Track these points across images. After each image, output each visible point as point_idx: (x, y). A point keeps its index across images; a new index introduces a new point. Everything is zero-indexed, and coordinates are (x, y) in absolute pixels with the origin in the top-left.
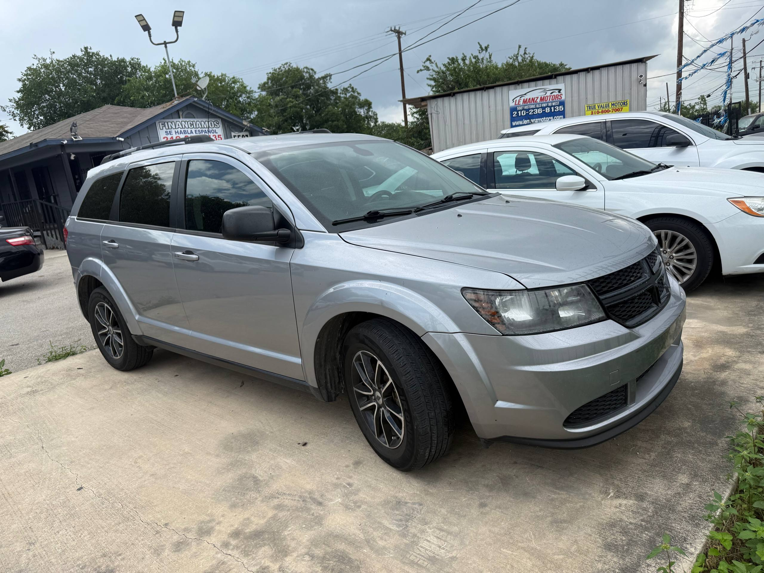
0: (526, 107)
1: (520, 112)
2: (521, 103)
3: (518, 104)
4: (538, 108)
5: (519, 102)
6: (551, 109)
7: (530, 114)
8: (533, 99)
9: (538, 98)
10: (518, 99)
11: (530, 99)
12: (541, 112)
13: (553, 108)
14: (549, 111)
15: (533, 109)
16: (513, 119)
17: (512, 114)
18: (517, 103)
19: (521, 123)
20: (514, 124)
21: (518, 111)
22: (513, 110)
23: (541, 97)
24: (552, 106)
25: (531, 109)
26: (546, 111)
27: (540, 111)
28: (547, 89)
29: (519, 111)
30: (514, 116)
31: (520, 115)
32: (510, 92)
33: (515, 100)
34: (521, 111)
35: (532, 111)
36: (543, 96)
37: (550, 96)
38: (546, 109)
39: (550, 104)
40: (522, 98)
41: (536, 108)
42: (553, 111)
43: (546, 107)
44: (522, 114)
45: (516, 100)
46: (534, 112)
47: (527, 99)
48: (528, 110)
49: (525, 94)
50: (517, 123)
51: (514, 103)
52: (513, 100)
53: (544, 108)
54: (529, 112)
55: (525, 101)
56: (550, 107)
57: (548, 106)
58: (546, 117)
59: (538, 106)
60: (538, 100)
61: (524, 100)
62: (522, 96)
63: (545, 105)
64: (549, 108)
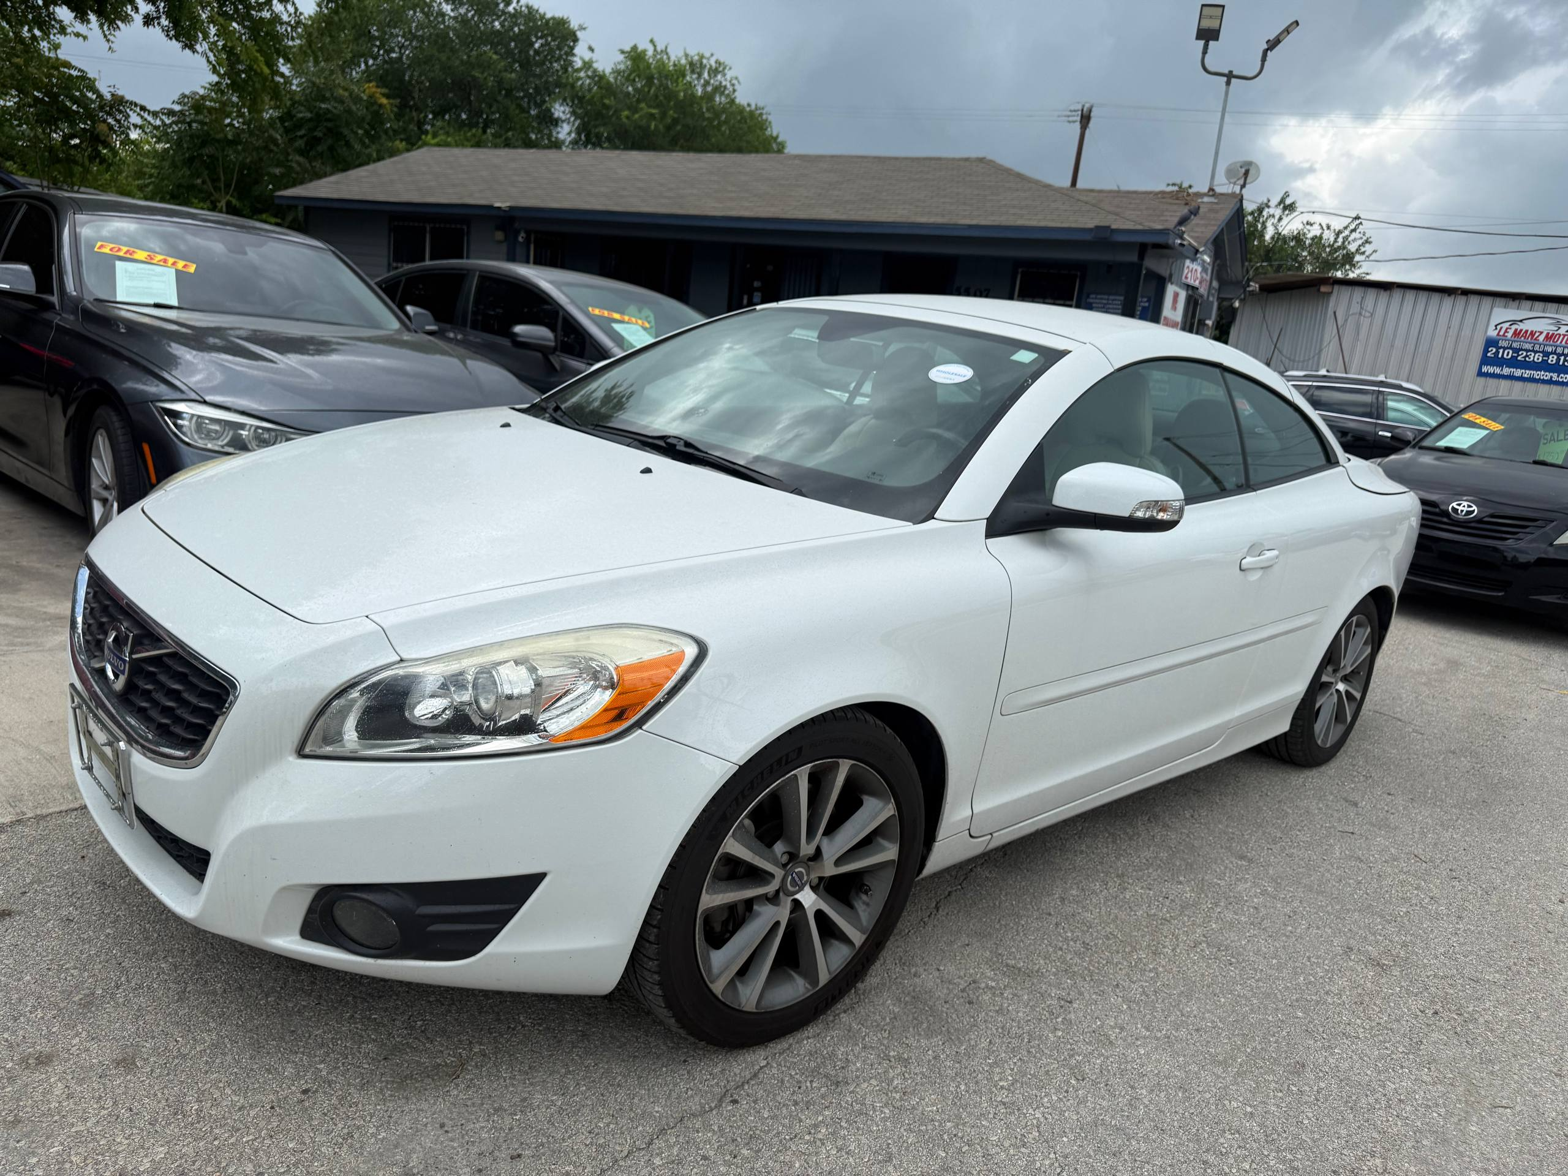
0: (1515, 345)
1: (1501, 351)
2: (1509, 335)
3: (1504, 335)
4: (1536, 352)
5: (1506, 331)
6: (1558, 360)
7: (1519, 358)
8: (1532, 333)
9: (1541, 333)
10: (1507, 325)
11: (1526, 332)
12: (1540, 360)
13: (1562, 358)
14: (1554, 362)
15: (1527, 351)
16: (1485, 360)
17: (1486, 351)
18: (1501, 333)
19: (1498, 370)
20: (1485, 369)
21: (1498, 348)
22: (1490, 343)
23: (1548, 334)
24: (1563, 354)
25: (1524, 350)
26: (1549, 361)
27: (1538, 358)
28: (1564, 322)
29: (1501, 347)
30: (1489, 355)
31: (1500, 356)
32: (1495, 310)
33: (1499, 327)
34: (1505, 349)
35: (1525, 354)
36: (1551, 333)
37: (1564, 336)
38: (1551, 357)
39: (1559, 350)
40: (1514, 327)
41: (1533, 351)
42: (1561, 363)
43: (1552, 353)
44: (1505, 356)
45: (1501, 328)
46: (1527, 356)
47: (1521, 330)
48: (1517, 351)
49: (1521, 321)
50: (1491, 369)
51: (1497, 331)
52: (1496, 326)
53: (1547, 354)
54: (1519, 355)
55: (1516, 333)
56: (1559, 355)
57: (1555, 353)
58: (1545, 371)
59: (1537, 348)
60: (1541, 338)
61: (1516, 330)
62: (1514, 322)
63: (1550, 350)
64: (1555, 357)
